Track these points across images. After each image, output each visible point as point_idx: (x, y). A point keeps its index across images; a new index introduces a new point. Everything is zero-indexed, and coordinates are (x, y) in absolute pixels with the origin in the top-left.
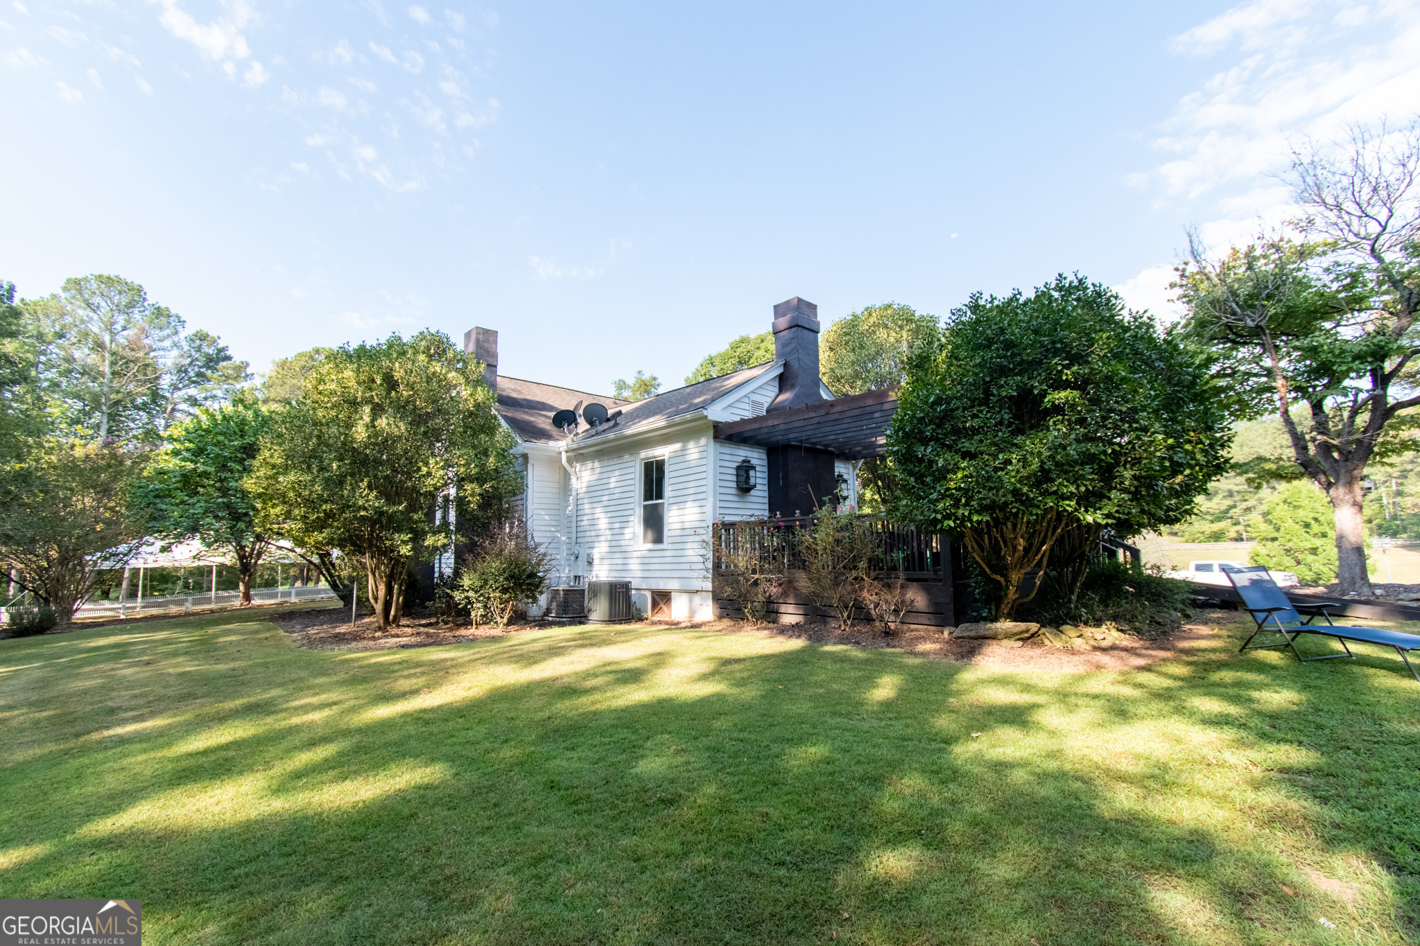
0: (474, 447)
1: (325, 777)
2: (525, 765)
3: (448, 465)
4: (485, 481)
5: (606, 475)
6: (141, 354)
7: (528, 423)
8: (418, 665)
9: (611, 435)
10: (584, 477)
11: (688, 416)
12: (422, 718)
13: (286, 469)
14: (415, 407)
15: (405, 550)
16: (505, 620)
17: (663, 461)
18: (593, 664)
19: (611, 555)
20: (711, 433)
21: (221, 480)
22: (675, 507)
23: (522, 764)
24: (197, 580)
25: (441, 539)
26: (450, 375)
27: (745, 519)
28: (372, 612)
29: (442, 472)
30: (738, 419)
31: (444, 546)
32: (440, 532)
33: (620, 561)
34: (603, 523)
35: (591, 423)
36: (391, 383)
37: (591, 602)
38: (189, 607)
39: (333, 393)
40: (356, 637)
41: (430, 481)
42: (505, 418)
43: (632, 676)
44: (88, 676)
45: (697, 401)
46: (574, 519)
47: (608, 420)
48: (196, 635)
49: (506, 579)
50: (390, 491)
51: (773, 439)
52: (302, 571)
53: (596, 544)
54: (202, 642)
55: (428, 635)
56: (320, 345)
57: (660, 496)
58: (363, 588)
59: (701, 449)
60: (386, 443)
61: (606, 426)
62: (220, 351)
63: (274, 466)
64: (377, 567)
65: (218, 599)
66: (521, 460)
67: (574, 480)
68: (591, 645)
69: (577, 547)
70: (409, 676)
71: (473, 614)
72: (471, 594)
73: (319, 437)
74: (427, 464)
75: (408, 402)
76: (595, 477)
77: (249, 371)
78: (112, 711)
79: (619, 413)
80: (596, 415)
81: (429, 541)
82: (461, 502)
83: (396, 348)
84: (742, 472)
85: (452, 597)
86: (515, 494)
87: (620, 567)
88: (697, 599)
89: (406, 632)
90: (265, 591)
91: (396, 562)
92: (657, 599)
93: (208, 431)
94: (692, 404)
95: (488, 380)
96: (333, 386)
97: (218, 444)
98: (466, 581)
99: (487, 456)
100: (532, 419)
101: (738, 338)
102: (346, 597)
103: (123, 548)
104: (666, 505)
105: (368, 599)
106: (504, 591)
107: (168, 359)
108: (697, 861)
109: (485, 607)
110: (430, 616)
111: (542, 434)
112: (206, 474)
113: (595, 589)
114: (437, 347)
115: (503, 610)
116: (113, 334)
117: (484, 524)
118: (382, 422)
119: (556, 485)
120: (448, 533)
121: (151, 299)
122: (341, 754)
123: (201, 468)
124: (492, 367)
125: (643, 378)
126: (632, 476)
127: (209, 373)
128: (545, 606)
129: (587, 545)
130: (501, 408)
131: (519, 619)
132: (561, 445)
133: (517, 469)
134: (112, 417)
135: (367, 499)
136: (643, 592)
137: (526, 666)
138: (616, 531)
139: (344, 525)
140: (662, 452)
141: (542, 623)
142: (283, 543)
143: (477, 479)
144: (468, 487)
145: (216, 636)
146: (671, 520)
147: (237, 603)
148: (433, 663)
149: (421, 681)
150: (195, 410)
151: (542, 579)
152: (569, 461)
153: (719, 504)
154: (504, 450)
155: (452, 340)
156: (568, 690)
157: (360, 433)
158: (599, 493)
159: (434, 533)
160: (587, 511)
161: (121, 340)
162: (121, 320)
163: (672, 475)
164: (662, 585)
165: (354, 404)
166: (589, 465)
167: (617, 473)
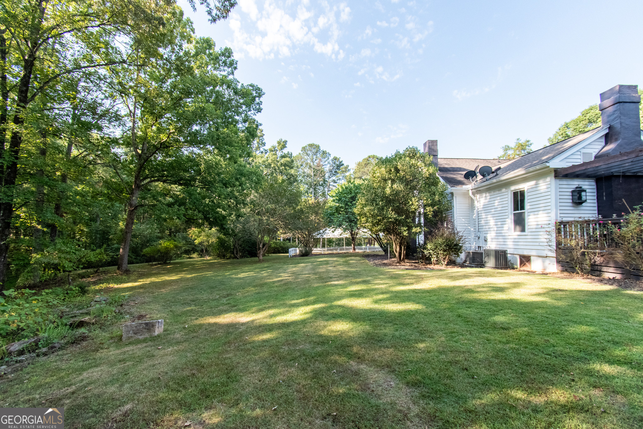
0: (429, 192)
1: (388, 302)
2: (451, 310)
3: (420, 199)
4: (435, 205)
5: (493, 199)
6: (320, 168)
7: (453, 178)
8: (412, 275)
9: (494, 181)
10: (481, 201)
11: (538, 167)
12: (414, 291)
13: (366, 205)
14: (406, 179)
15: (405, 233)
16: (446, 263)
17: (524, 191)
18: (483, 283)
19: (497, 237)
20: (553, 174)
21: (346, 209)
22: (532, 214)
23: (449, 309)
24: (339, 243)
25: (418, 230)
26: (418, 164)
27: (577, 219)
28: (395, 256)
29: (417, 203)
30: (570, 165)
31: (420, 232)
32: (418, 227)
33: (502, 240)
34: (492, 222)
35: (484, 176)
36: (397, 170)
37: (486, 258)
38: (339, 251)
39: (378, 177)
40: (390, 265)
41: (413, 207)
42: (442, 177)
43: (501, 290)
44: (322, 268)
45: (544, 158)
46: (477, 220)
47: (493, 172)
48: (344, 259)
49: (445, 246)
50: (399, 211)
51: (599, 174)
52: (369, 241)
53: (489, 232)
54: (346, 262)
55: (415, 266)
56: (370, 155)
57: (523, 208)
58: (391, 247)
59: (546, 183)
60: (397, 193)
61: (492, 175)
62: (340, 162)
63: (362, 204)
64: (396, 239)
65: (347, 249)
66: (450, 195)
67: (476, 203)
68: (484, 276)
69: (479, 233)
70: (409, 279)
71: (432, 259)
72: (431, 251)
73: (375, 193)
74: (411, 200)
75: (403, 177)
76: (487, 201)
77: (349, 168)
78: (331, 278)
79: (500, 168)
80: (486, 172)
81: (414, 230)
82: (425, 215)
83: (398, 156)
84: (576, 194)
85: (424, 252)
86: (448, 210)
87: (502, 243)
88: (547, 261)
89: (407, 264)
90: (359, 247)
91: (403, 238)
92: (523, 259)
93: (341, 193)
94: (541, 160)
95: (434, 163)
96: (378, 174)
97: (344, 197)
98: (429, 246)
99: (435, 195)
100: (454, 176)
101: (587, 108)
102: (386, 251)
103: (321, 231)
104: (526, 214)
105: (393, 251)
106: (445, 251)
107: (327, 168)
108: (511, 346)
109: (437, 257)
110: (415, 260)
111: (460, 183)
112: (342, 207)
113: (488, 253)
114: (413, 153)
115: (444, 259)
116: (313, 162)
117: (435, 223)
118: (395, 186)
119: (468, 205)
120: (421, 227)
121: (322, 149)
122: (391, 297)
123: (340, 205)
124: (435, 156)
125: (520, 142)
126: (506, 199)
127: (338, 171)
128: (464, 259)
129: (484, 232)
130: (441, 173)
131: (452, 263)
132: (469, 186)
133: (449, 199)
134: (315, 189)
135: (392, 215)
136: (515, 256)
137: (453, 280)
138: (499, 226)
139: (385, 224)
140: (525, 186)
141: (462, 266)
142: (365, 230)
143: (431, 205)
144: (428, 208)
145: (349, 260)
146: (529, 220)
147: (351, 251)
148: (417, 276)
149: (413, 281)
150: (335, 184)
151: (461, 247)
152: (473, 194)
153: (559, 212)
154: (442, 192)
155: (418, 149)
156: (470, 291)
157: (388, 191)
158: (489, 208)
159: (416, 227)
160: (483, 217)
161: (316, 164)
162: (315, 157)
163: (529, 197)
164: (526, 253)
165: (385, 180)
166: (484, 195)
167: (499, 198)
